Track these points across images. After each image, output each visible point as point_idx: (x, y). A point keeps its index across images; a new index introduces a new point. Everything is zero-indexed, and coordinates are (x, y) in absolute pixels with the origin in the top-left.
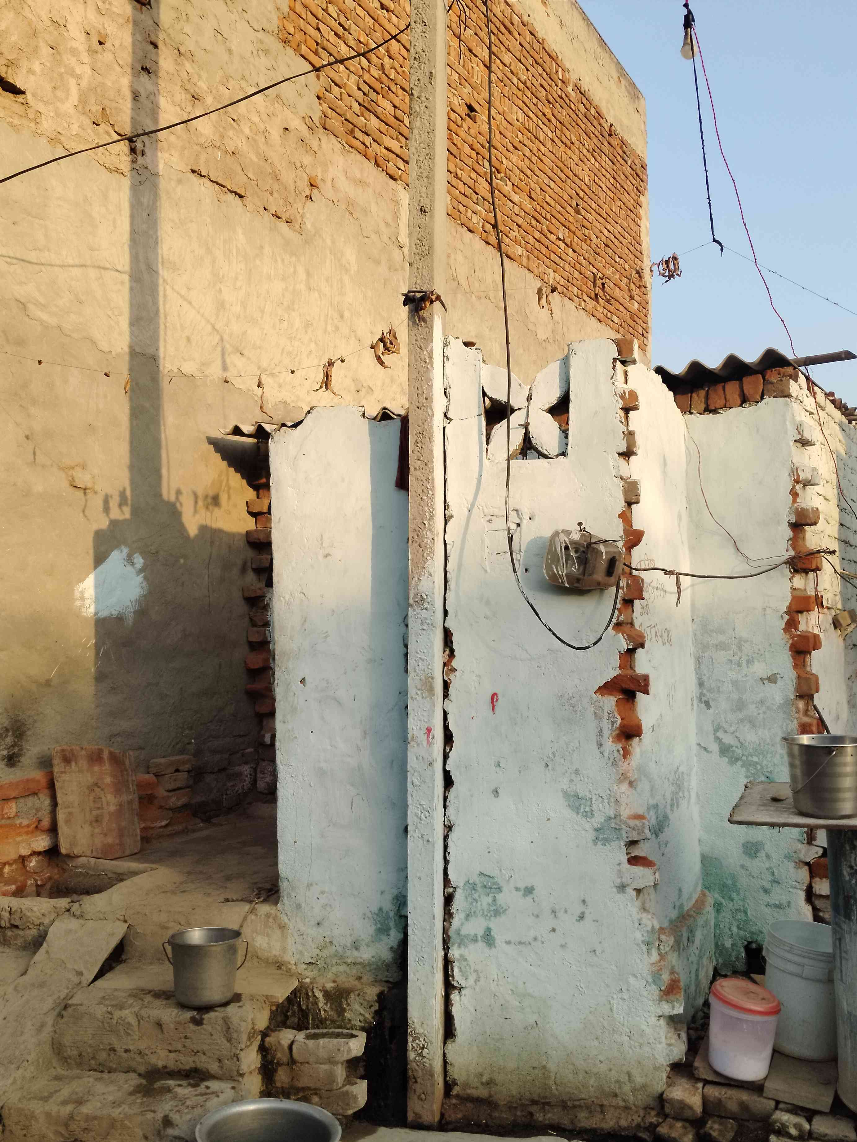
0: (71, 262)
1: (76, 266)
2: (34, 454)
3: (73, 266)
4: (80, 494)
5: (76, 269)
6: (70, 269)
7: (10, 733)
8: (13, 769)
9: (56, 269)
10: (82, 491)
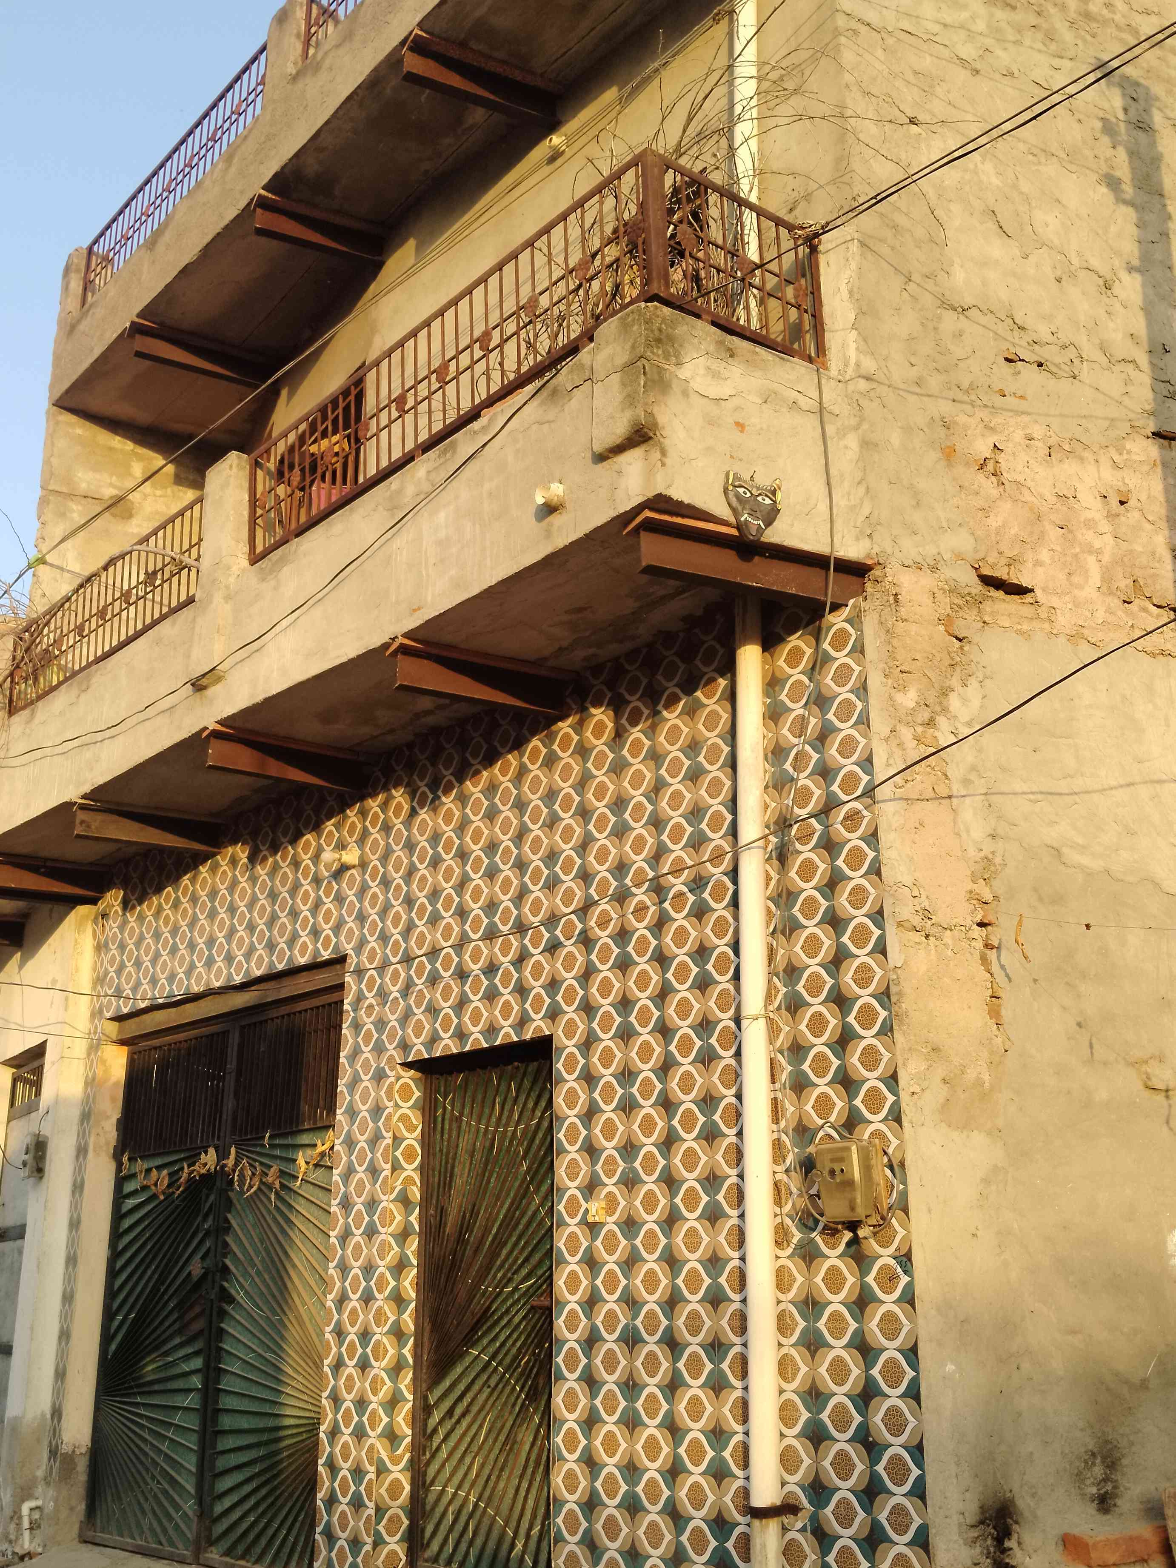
0: (1114, 783)
1: (1121, 786)
2: (1091, 1046)
3: (1116, 788)
4: (1160, 1098)
5: (1120, 790)
6: (1113, 792)
7: (1098, 1461)
8: (1108, 1517)
9: (1095, 797)
10: (1163, 1094)
